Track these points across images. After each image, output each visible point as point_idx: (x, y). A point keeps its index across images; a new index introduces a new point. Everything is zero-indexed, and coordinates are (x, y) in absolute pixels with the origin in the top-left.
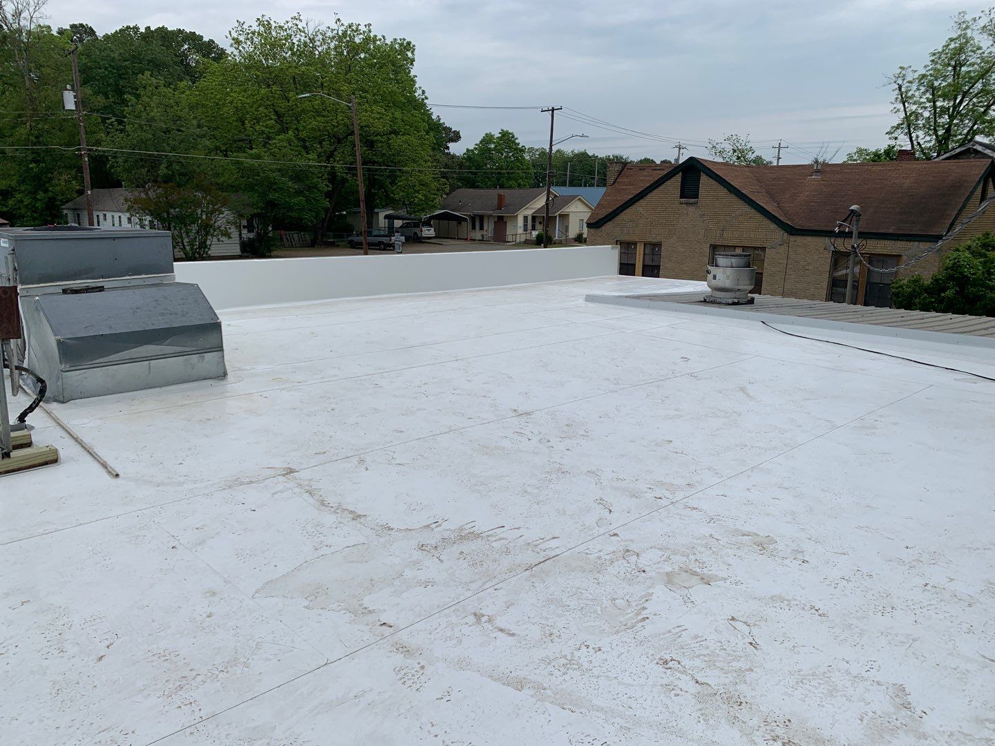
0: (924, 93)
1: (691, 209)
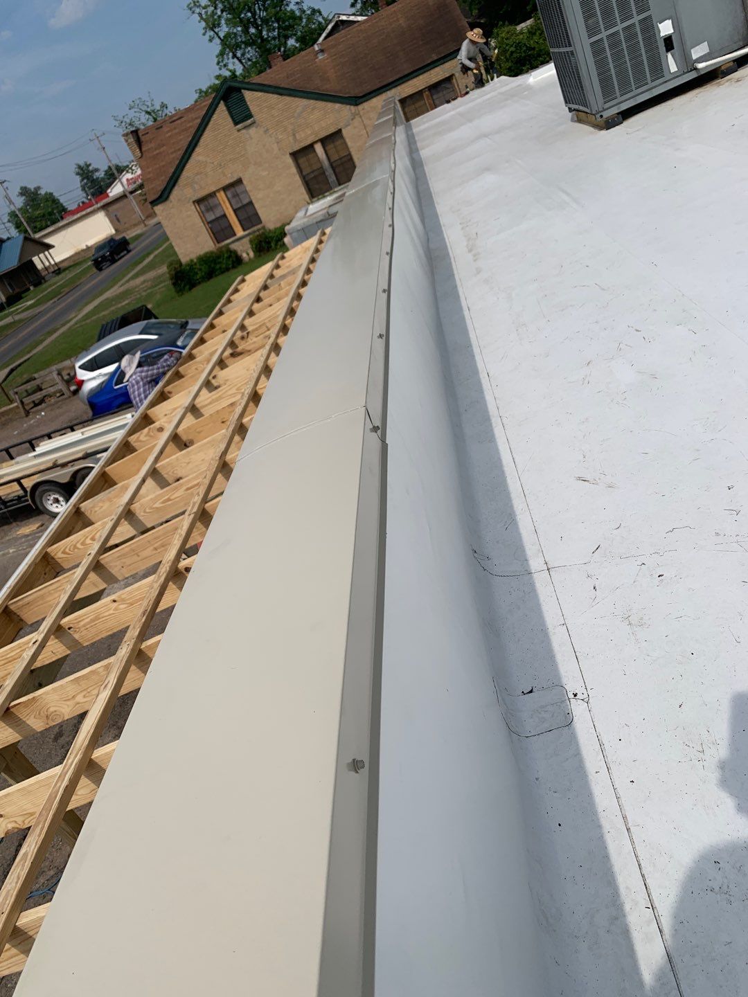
1: (252, 131)
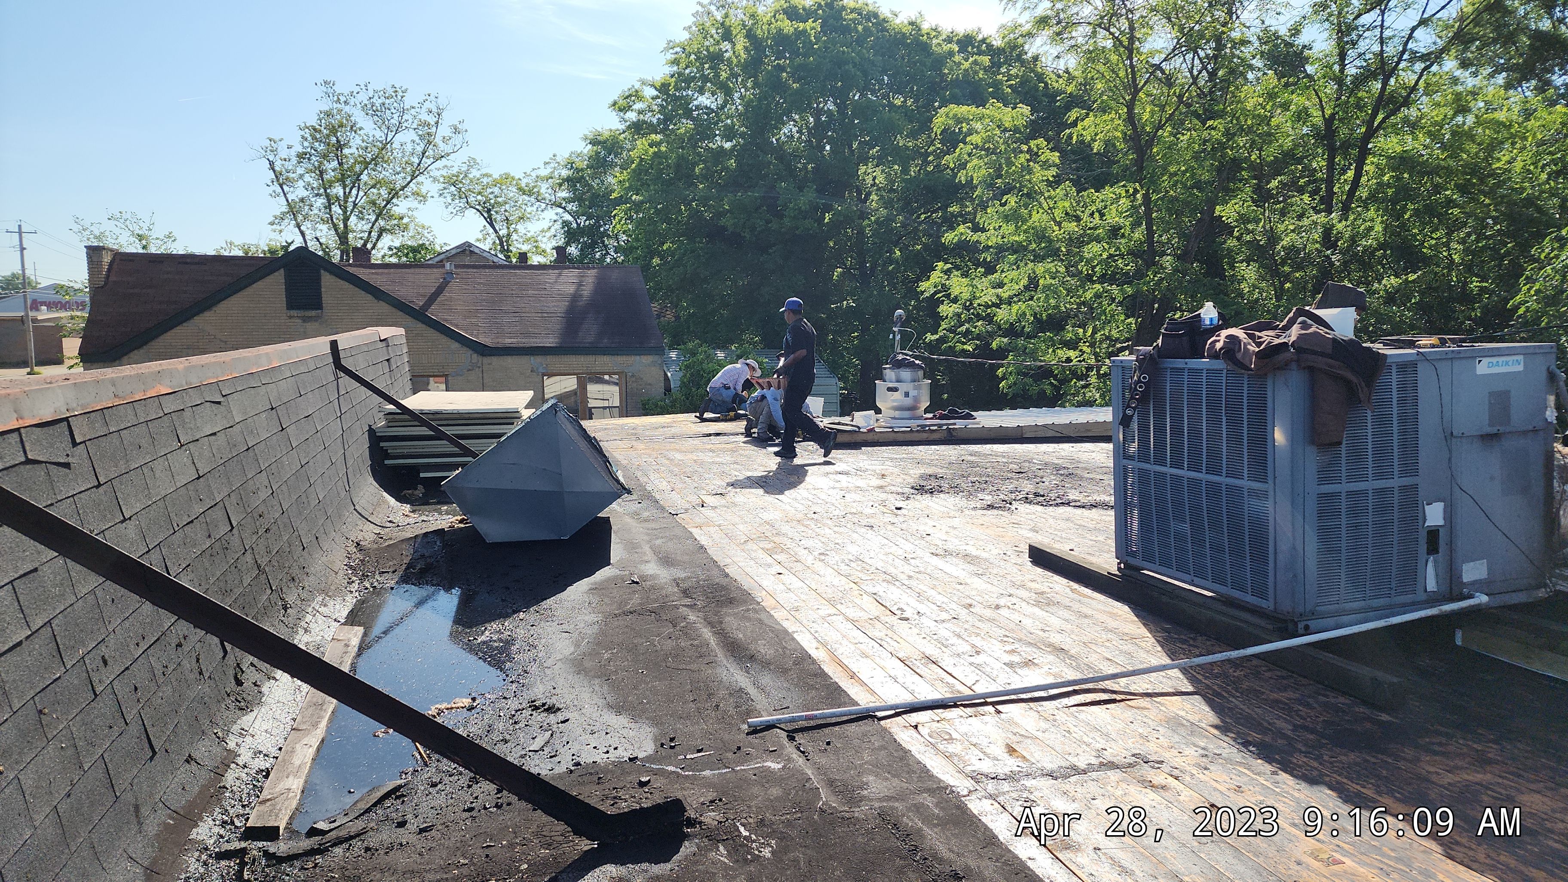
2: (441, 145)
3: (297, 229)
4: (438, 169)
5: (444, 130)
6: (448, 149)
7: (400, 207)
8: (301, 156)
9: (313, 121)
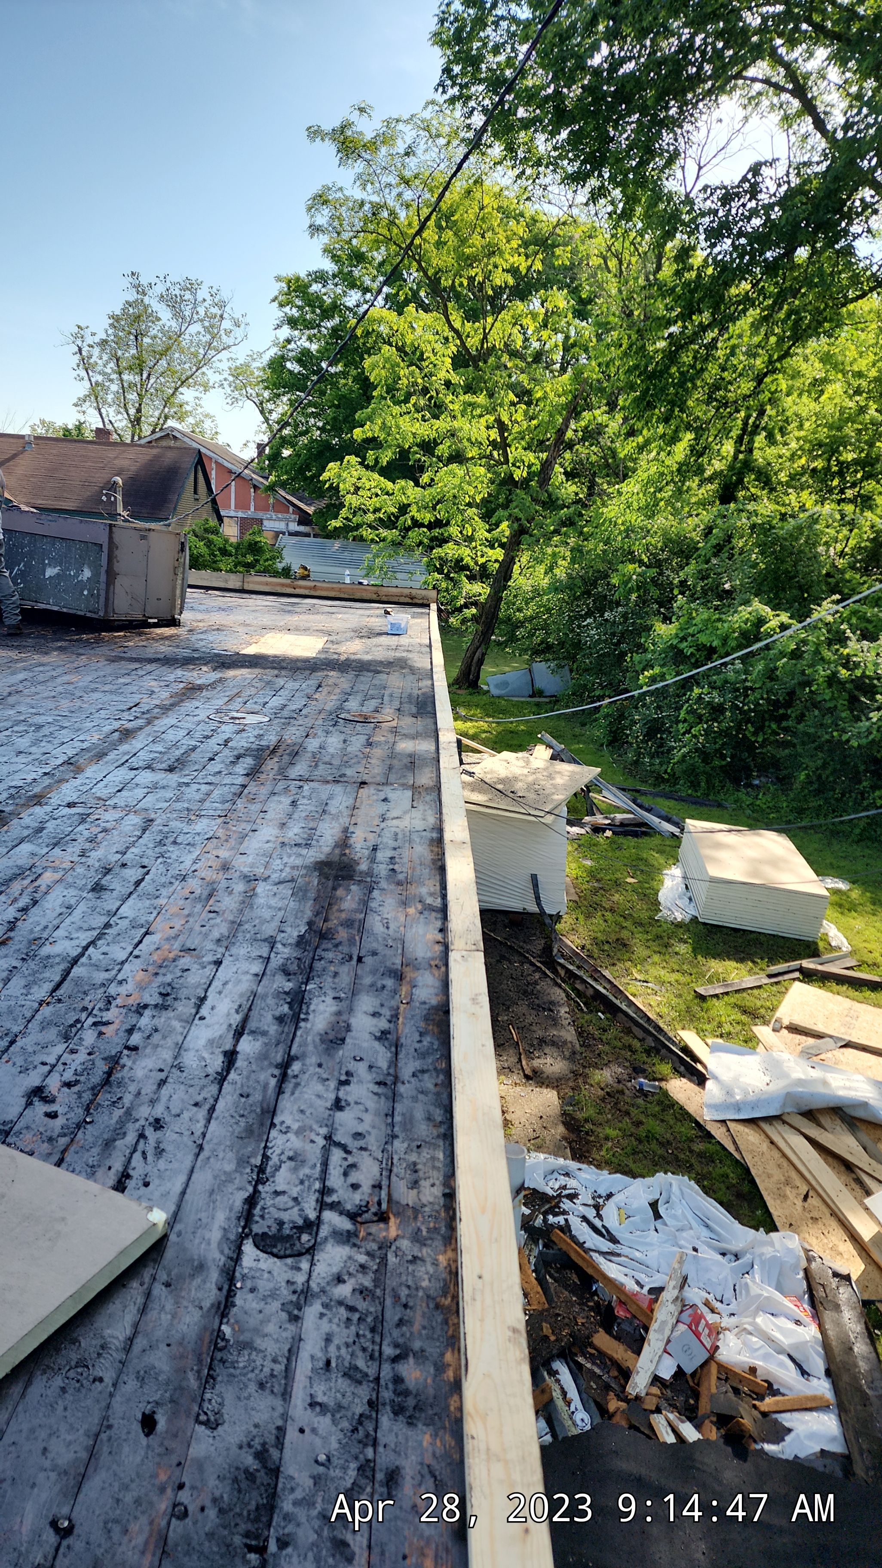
0: (107, 363)
2: (224, 337)
3: (96, 413)
4: (223, 362)
5: (226, 324)
6: (229, 341)
7: (187, 395)
8: (104, 343)
9: (118, 312)
